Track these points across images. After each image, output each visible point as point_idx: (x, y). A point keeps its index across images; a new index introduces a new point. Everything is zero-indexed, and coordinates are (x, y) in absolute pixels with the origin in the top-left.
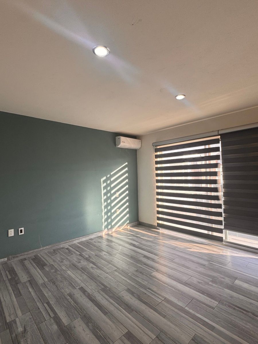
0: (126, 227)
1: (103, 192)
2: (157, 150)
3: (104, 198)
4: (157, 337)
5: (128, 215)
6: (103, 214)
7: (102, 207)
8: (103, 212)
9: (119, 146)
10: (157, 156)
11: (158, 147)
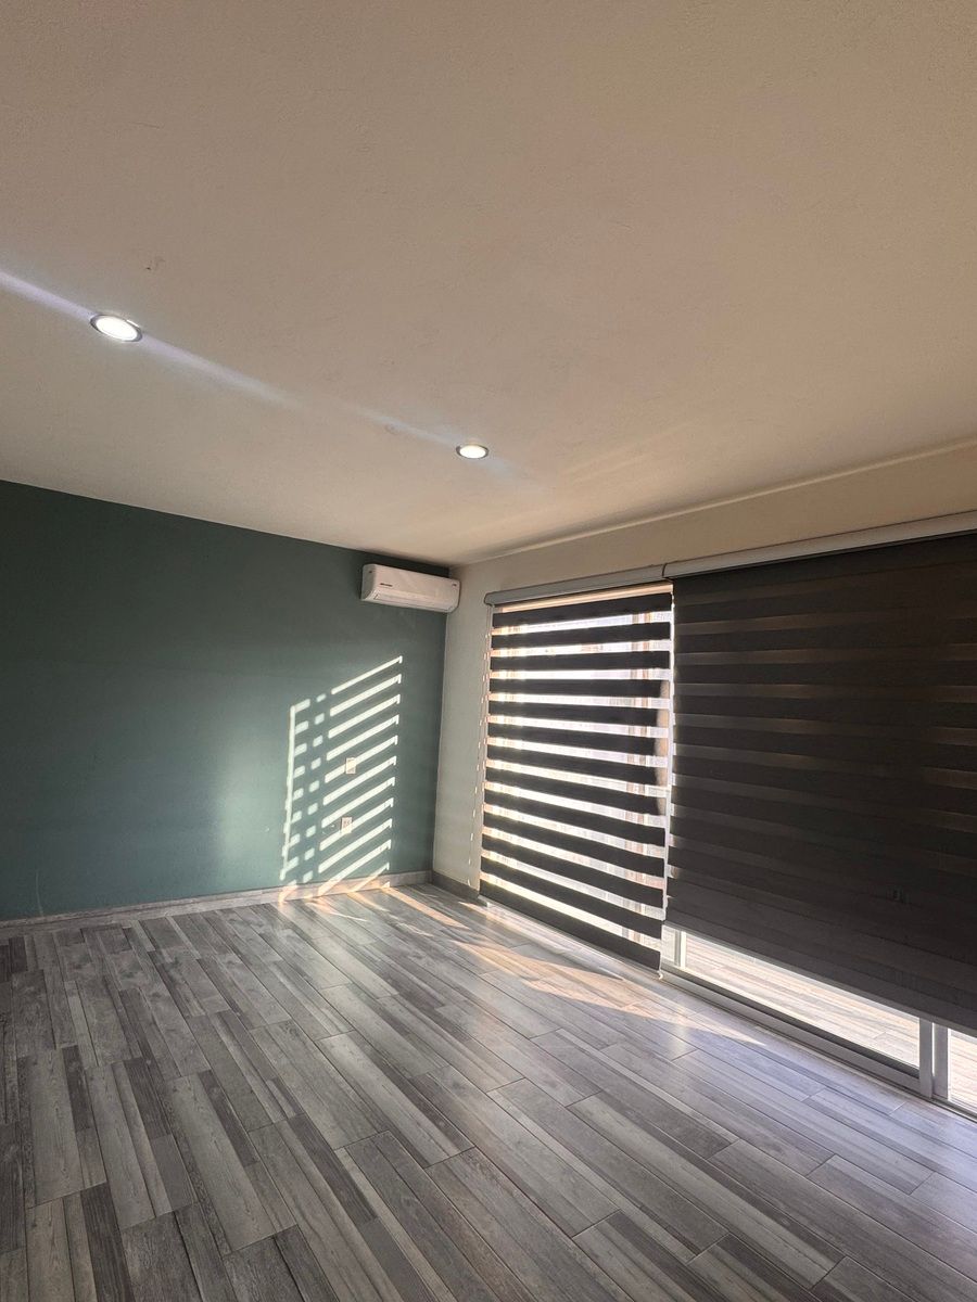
0: (376, 885)
1: (294, 751)
2: (499, 620)
3: (294, 773)
4: (174, 1213)
5: (388, 844)
6: (287, 829)
7: (284, 805)
8: (285, 821)
9: (370, 598)
10: (498, 642)
11: (505, 610)
